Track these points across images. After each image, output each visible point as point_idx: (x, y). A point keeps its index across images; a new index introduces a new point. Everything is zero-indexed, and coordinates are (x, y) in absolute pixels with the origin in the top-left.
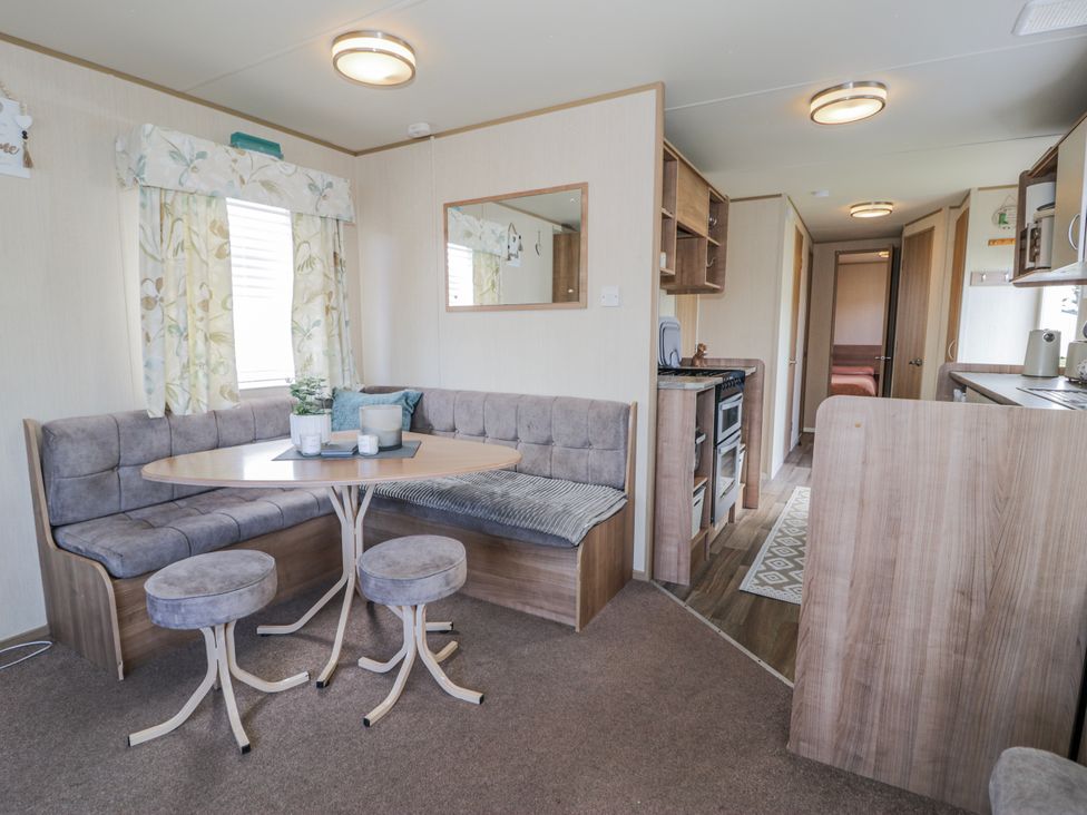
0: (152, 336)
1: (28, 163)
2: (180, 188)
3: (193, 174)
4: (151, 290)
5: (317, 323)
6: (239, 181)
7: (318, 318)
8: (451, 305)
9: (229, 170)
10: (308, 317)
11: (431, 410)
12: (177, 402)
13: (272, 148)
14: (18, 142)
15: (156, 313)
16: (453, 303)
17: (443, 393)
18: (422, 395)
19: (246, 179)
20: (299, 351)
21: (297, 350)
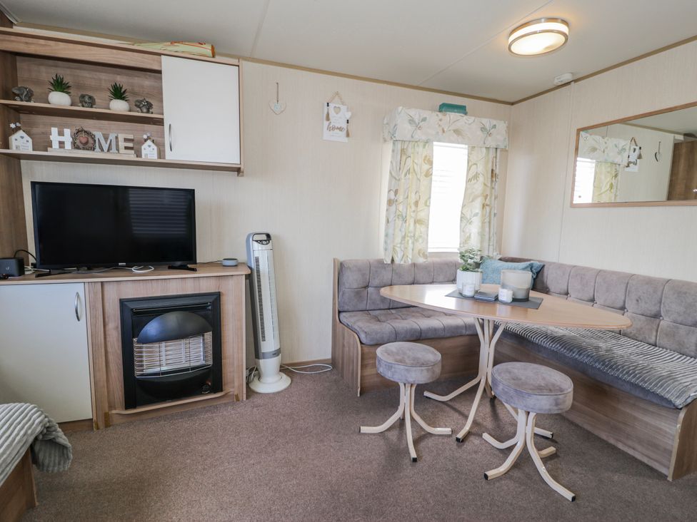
0: (390, 220)
1: (348, 135)
2: (413, 140)
3: (419, 131)
4: (392, 196)
5: (476, 215)
6: (442, 131)
7: (477, 211)
8: (574, 202)
9: (437, 126)
10: (471, 211)
11: (550, 278)
12: (397, 256)
13: (461, 109)
14: (344, 125)
15: (393, 208)
16: (576, 201)
17: (561, 266)
18: (544, 266)
19: (445, 130)
20: (463, 231)
21: (462, 230)
